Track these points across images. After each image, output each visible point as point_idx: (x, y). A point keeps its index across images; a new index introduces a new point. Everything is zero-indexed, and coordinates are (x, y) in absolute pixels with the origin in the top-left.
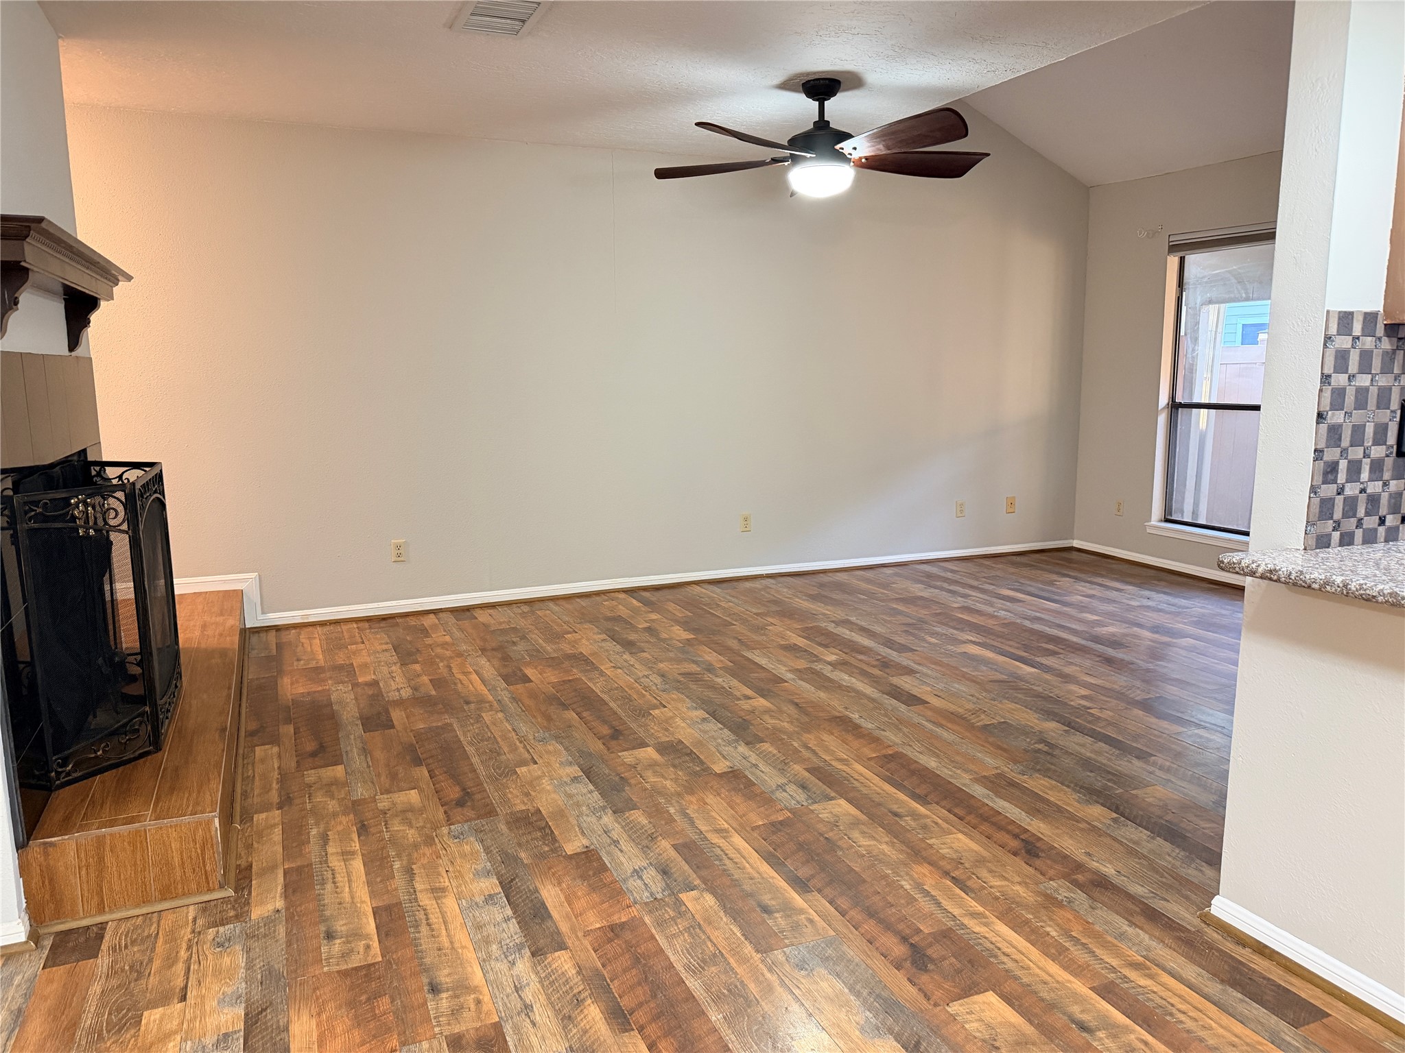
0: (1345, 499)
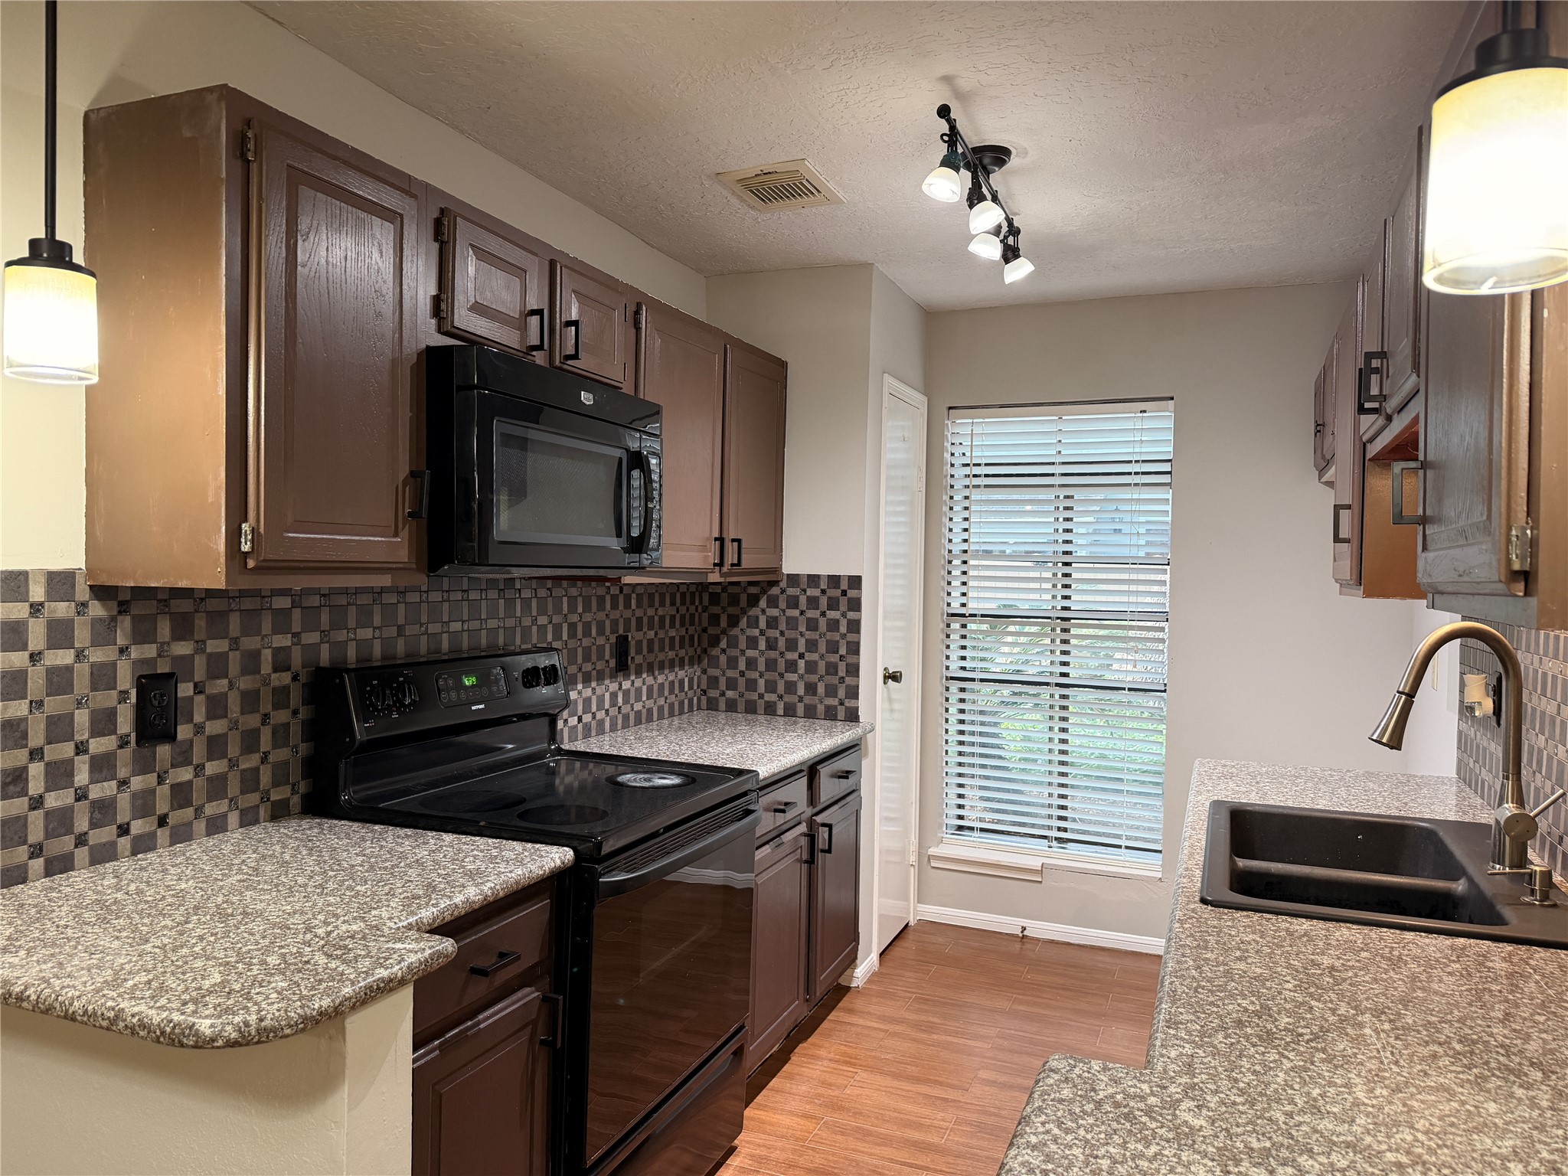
0: (47, 814)
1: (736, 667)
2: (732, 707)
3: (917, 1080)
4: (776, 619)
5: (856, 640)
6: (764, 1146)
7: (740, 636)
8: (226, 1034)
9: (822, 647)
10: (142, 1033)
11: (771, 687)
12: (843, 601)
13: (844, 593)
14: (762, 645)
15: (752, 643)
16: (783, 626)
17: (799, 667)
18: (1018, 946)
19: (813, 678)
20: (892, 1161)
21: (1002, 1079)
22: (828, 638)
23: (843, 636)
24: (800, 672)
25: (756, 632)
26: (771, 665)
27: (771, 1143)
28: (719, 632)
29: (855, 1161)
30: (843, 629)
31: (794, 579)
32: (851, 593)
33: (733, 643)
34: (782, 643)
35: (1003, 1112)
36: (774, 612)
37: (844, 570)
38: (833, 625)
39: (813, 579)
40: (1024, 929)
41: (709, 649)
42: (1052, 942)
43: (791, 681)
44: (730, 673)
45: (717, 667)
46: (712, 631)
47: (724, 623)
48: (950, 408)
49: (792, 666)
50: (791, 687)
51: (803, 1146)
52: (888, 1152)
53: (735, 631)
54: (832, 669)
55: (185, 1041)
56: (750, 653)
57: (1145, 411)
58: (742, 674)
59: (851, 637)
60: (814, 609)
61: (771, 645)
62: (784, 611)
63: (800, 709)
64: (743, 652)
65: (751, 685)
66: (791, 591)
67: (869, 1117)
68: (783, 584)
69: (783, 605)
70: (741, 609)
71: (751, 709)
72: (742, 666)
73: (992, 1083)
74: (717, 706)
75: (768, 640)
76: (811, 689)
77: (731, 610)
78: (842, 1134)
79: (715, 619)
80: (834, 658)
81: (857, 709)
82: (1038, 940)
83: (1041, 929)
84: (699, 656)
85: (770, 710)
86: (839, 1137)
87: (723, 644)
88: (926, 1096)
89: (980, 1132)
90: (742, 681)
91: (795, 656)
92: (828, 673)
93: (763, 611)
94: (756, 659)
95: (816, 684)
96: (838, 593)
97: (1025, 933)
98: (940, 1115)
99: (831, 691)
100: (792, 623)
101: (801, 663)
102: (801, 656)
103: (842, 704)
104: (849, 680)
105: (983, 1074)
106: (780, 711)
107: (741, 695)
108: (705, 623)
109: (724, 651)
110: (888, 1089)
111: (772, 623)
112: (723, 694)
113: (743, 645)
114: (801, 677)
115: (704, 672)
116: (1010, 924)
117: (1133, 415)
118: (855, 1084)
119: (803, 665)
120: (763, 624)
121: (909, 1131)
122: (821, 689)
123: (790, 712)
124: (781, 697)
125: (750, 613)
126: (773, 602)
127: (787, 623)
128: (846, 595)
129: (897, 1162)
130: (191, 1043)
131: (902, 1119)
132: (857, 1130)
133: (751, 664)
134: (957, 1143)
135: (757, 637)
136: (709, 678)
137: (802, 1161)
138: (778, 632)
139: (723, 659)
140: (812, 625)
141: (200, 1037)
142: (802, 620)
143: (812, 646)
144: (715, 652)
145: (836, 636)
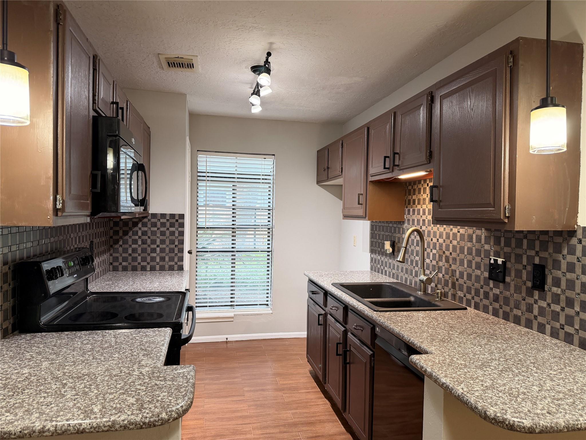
1: (127, 252)
2: (125, 269)
3: (226, 397)
4: (146, 232)
5: (182, 239)
6: (190, 434)
7: (129, 239)
8: (173, 416)
9: (167, 242)
10: (131, 427)
11: (144, 259)
12: (177, 224)
13: (177, 221)
14: (140, 242)
15: (135, 242)
16: (149, 234)
17: (157, 250)
18: (225, 345)
19: (163, 255)
20: (237, 425)
21: (252, 389)
22: (170, 238)
23: (177, 238)
24: (157, 253)
25: (137, 237)
26: (144, 251)
27: (192, 432)
28: (119, 238)
29: (226, 428)
30: (177, 235)
31: (154, 215)
32: (180, 221)
33: (126, 242)
34: (149, 241)
35: (260, 399)
36: (145, 229)
37: (177, 211)
38: (172, 233)
39: (163, 216)
40: (227, 339)
41: (113, 245)
42: (237, 341)
43: (153, 257)
44: (124, 255)
45: (118, 252)
46: (115, 237)
47: (121, 234)
48: (198, 151)
49: (154, 250)
50: (153, 259)
51: (204, 429)
52: (234, 422)
53: (127, 237)
54: (172, 251)
55: (157, 423)
56: (134, 246)
57: (265, 158)
58: (130, 255)
59: (180, 238)
60: (164, 227)
61: (144, 242)
62: (150, 228)
63: (158, 267)
64: (130, 246)
65: (135, 259)
66: (153, 220)
67: (219, 413)
68: (149, 217)
69: (149, 226)
70: (129, 228)
71: (134, 269)
72: (130, 251)
73: (250, 391)
74: (118, 269)
75: (142, 240)
76: (163, 259)
77: (125, 229)
78: (214, 421)
79: (116, 233)
80: (173, 246)
81: (183, 265)
82: (232, 341)
83: (233, 337)
84: (109, 248)
85: (144, 269)
86: (214, 423)
87: (121, 243)
88: (233, 401)
89: (258, 407)
90: (130, 258)
91: (155, 246)
92: (170, 252)
93: (140, 229)
94: (137, 249)
95: (165, 257)
96: (174, 221)
97: (228, 340)
98: (242, 406)
99: (171, 259)
100: (154, 233)
101: (158, 249)
102: (158, 246)
103: (176, 264)
104: (179, 255)
105: (246, 389)
106: (148, 269)
107: (130, 264)
108: (111, 234)
109: (121, 246)
110: (219, 402)
111: (144, 233)
112: (121, 264)
113: (130, 242)
114: (158, 255)
115: (111, 255)
116: (221, 338)
117: (261, 159)
118: (206, 404)
119: (159, 250)
120: (140, 233)
121: (236, 414)
122: (167, 259)
123: (153, 269)
124: (148, 263)
125: (134, 230)
126: (145, 225)
127: (151, 233)
128: (178, 222)
129: (239, 424)
130: (160, 424)
131: (231, 411)
132: (218, 418)
133: (134, 250)
134: (254, 413)
135: (137, 239)
136: (114, 258)
137: (207, 434)
138: (147, 237)
139: (121, 249)
140: (163, 234)
141: (163, 420)
142: (158, 232)
143: (163, 242)
144: (116, 246)
145: (174, 238)
